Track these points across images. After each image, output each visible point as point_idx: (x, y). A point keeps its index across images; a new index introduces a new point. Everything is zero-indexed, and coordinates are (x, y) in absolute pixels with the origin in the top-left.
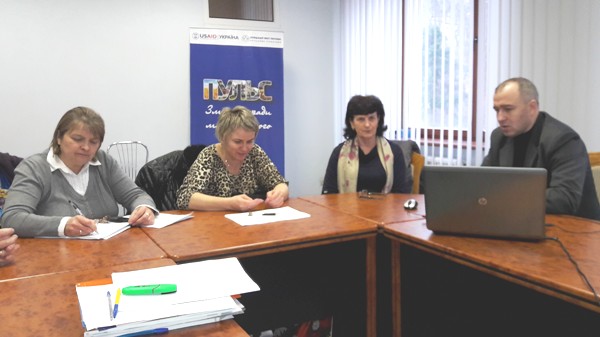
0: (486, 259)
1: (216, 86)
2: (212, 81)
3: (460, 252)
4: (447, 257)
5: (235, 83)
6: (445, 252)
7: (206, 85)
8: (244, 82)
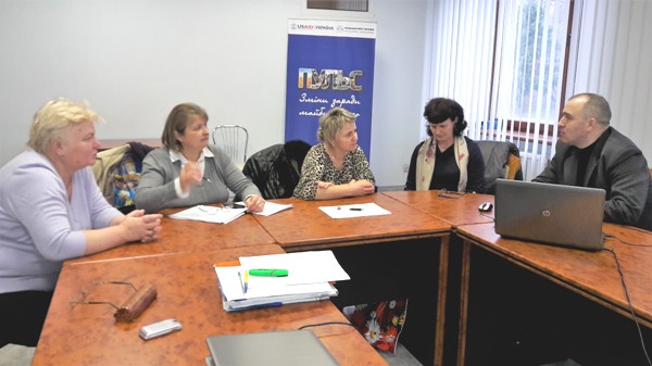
0: (543, 265)
1: (310, 75)
2: (306, 70)
3: (521, 256)
4: (510, 259)
5: (328, 72)
6: (508, 255)
7: (301, 75)
8: (336, 72)
